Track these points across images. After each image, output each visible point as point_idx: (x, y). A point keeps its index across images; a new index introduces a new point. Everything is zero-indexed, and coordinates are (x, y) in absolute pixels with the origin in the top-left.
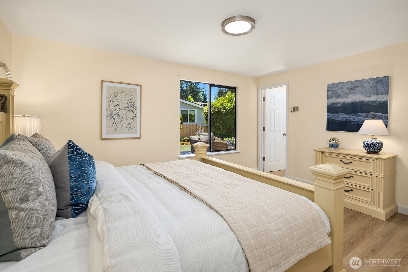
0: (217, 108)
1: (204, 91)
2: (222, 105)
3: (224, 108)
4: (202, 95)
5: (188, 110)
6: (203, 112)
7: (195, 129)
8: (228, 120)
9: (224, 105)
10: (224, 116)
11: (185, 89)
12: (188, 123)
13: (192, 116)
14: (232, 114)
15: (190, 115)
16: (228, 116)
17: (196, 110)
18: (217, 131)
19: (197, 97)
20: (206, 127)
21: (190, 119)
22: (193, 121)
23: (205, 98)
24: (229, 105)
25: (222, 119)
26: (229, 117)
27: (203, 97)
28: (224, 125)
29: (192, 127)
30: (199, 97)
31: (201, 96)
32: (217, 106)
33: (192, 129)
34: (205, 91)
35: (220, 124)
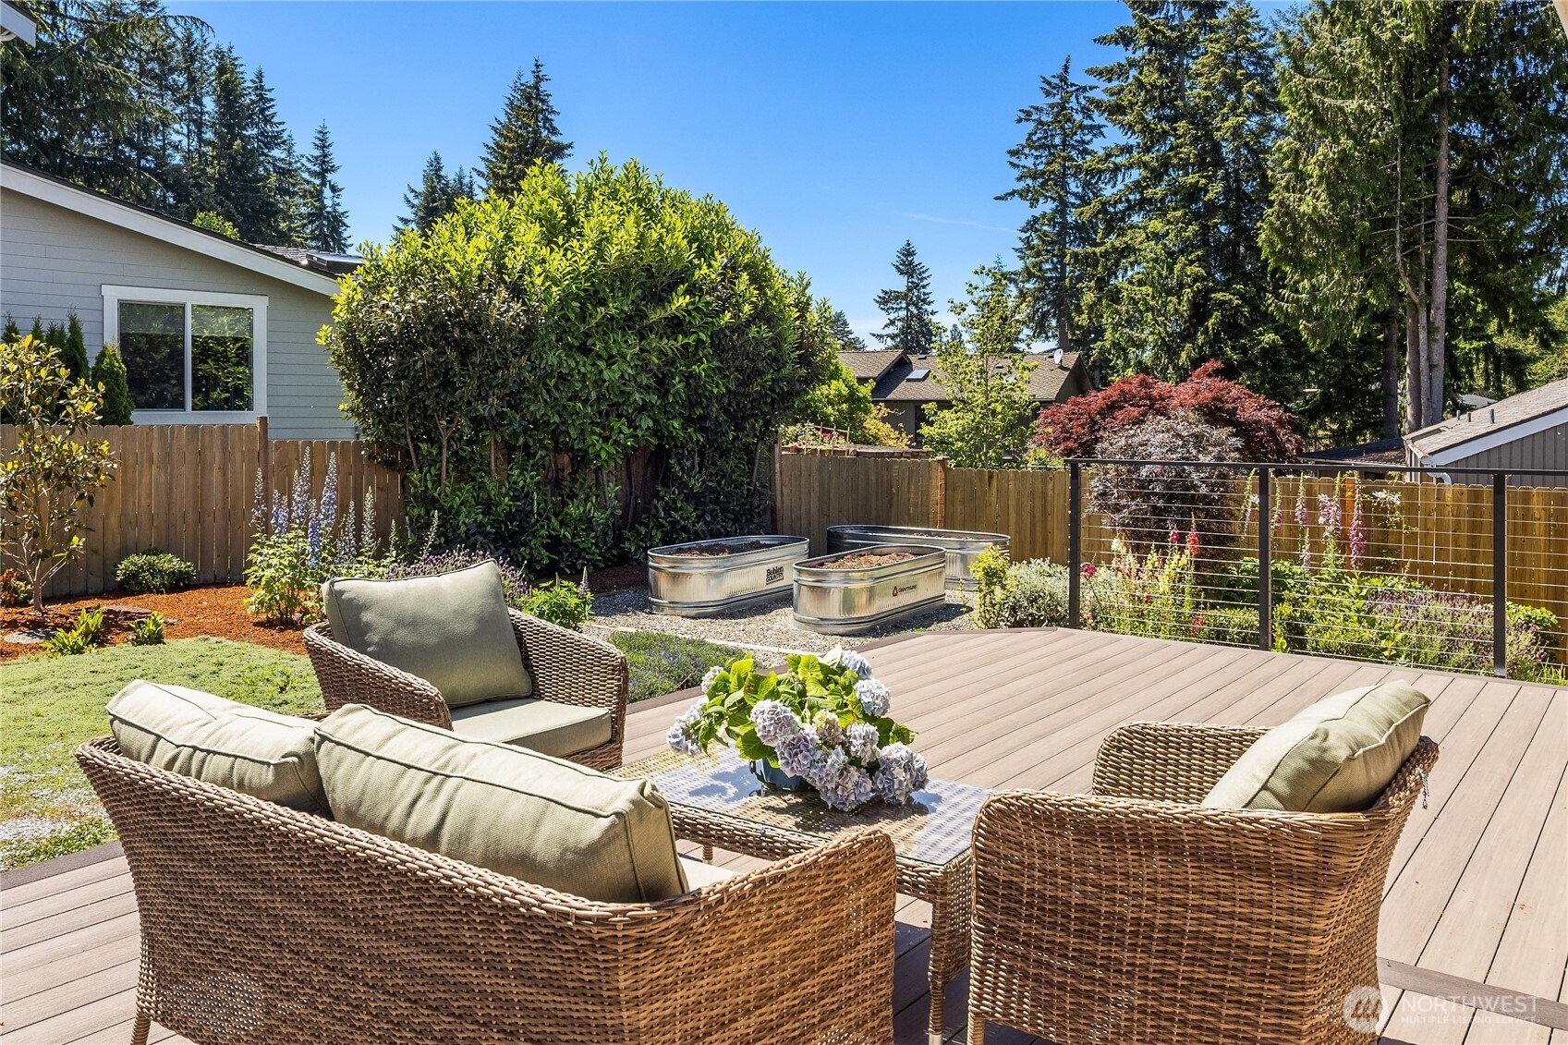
0: (453, 285)
1: (321, 192)
2: (501, 268)
3: (517, 291)
4: (312, 217)
5: (190, 298)
6: (331, 323)
7: (252, 479)
8: (549, 392)
9: (514, 261)
10: (515, 355)
11: (177, 169)
12: (187, 417)
13: (221, 359)
14: (584, 343)
15: (204, 351)
16: (552, 359)
17: (259, 305)
18: (458, 480)
19: (270, 225)
20: (358, 445)
21: (204, 386)
22: (238, 398)
23: (333, 239)
24: (557, 262)
25: (504, 385)
26: (560, 365)
27: (312, 231)
28: (515, 435)
29: (224, 449)
30: (290, 229)
31: (304, 226)
32: (453, 272)
33: (225, 474)
34: (334, 189)
35: (477, 422)
